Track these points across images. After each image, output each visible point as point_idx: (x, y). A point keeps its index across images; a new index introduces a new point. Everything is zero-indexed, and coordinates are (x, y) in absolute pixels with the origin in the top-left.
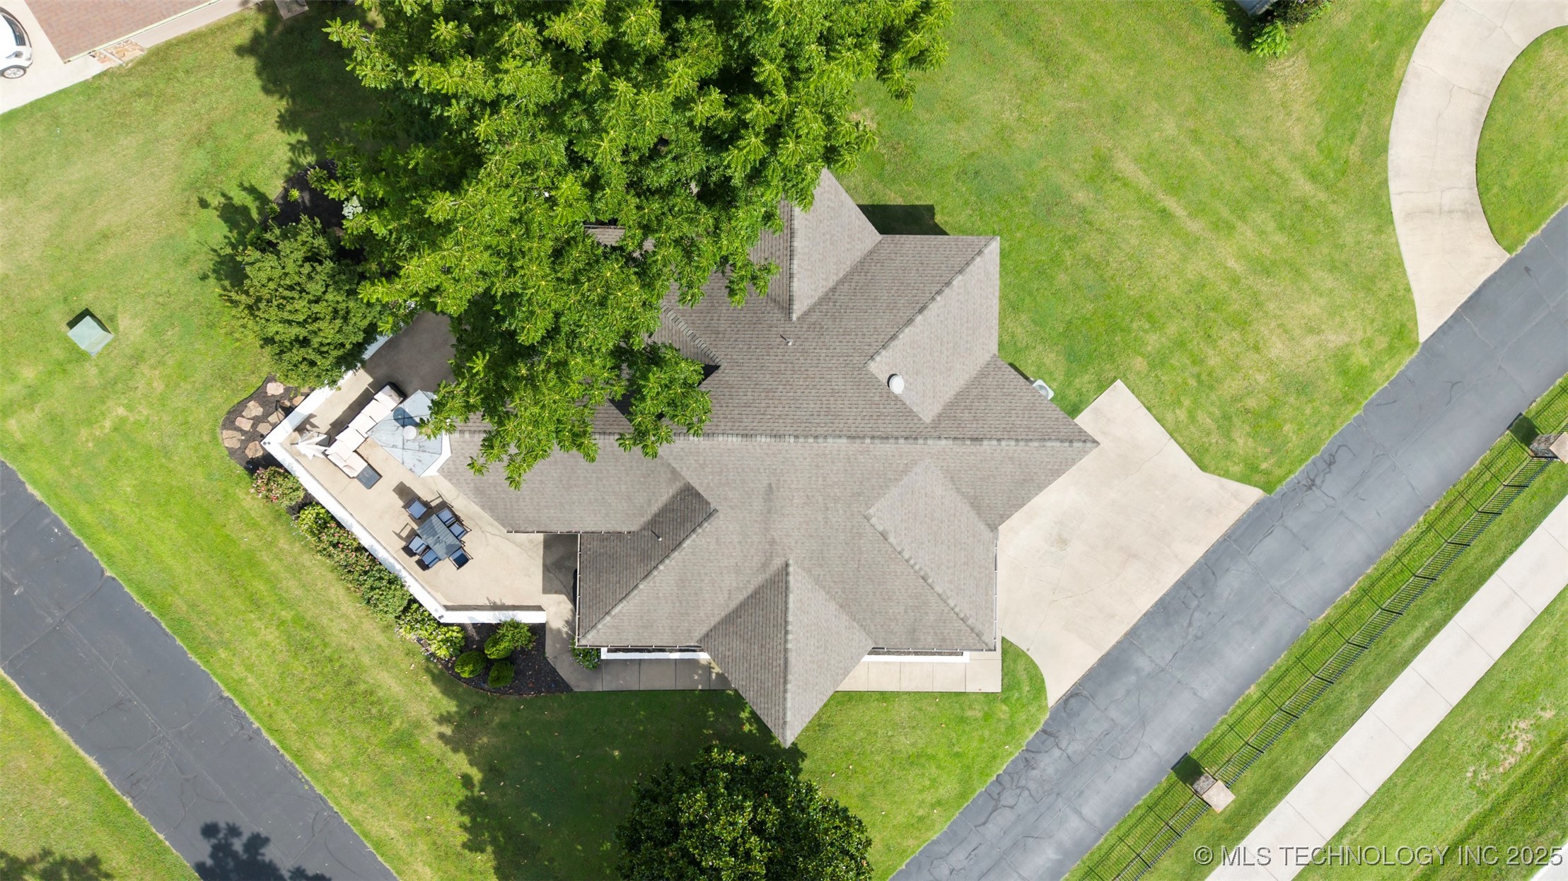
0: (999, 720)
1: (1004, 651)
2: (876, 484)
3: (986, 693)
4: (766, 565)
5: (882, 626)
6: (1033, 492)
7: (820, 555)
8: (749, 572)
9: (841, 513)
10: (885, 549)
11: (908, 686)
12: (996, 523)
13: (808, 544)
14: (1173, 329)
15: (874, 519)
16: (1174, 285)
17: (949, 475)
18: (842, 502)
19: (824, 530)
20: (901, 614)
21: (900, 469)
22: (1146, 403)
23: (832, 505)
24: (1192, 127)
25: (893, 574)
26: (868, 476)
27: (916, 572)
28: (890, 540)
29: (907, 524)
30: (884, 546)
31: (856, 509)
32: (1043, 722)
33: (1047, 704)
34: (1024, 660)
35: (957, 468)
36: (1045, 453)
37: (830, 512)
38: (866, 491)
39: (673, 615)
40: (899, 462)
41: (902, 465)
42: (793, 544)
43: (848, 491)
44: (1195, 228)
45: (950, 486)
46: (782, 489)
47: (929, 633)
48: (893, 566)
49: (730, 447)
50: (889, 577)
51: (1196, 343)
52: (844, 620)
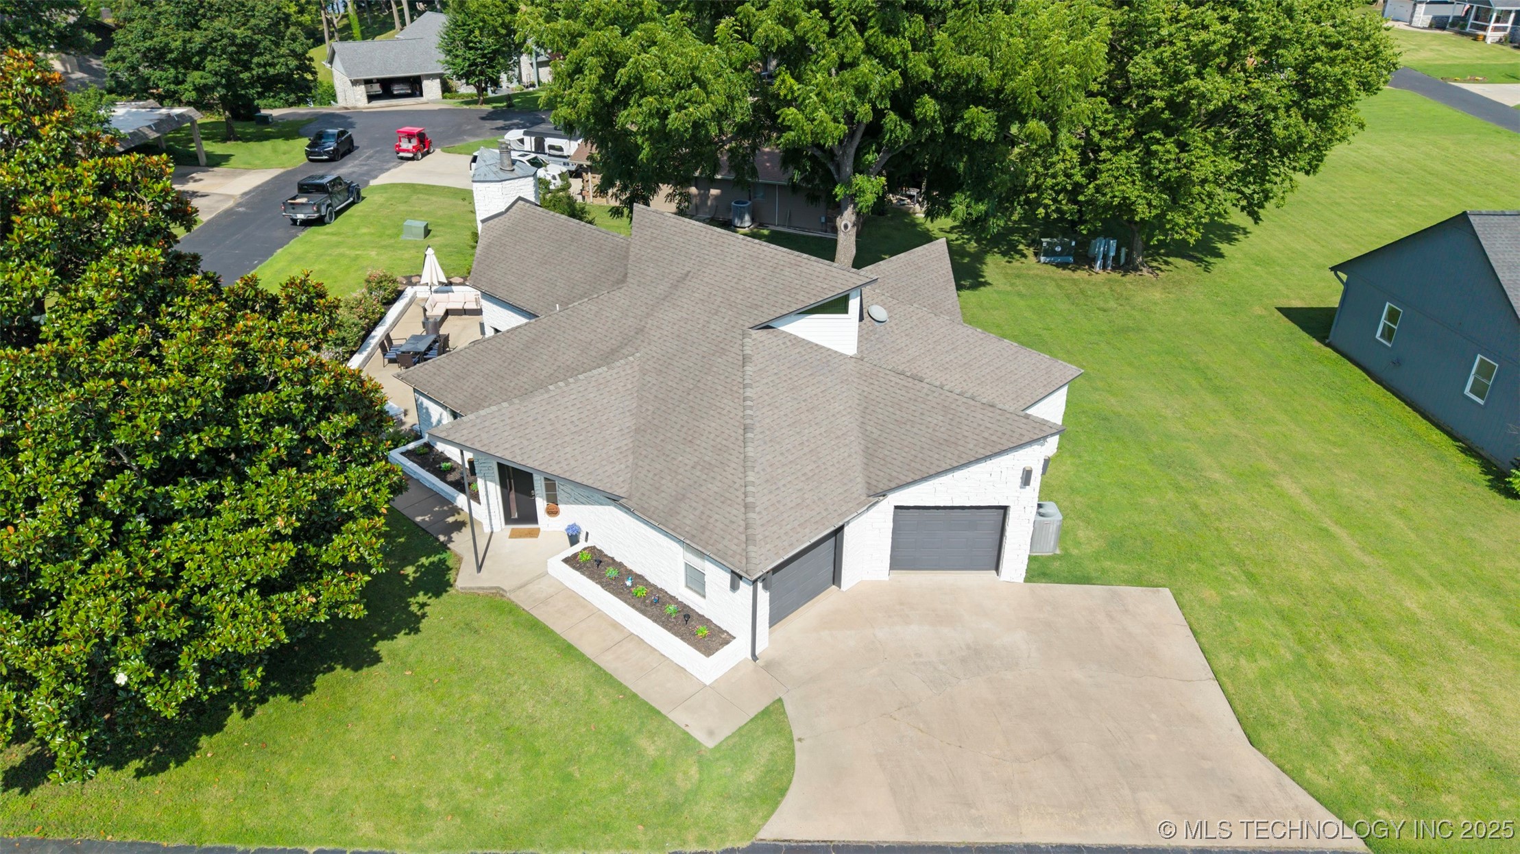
0: (671, 782)
1: (766, 712)
2: (781, 301)
3: (689, 736)
4: (613, 351)
5: (655, 475)
6: (948, 461)
7: (669, 361)
8: (594, 354)
9: (726, 321)
10: (734, 377)
11: (607, 662)
12: (881, 486)
13: (668, 344)
14: (1282, 601)
15: (750, 340)
16: (1305, 576)
17: (865, 405)
18: (735, 310)
19: (695, 334)
20: (687, 468)
21: (814, 292)
22: (1195, 627)
23: (724, 310)
24: (1400, 506)
25: (719, 410)
26: (780, 291)
27: (743, 417)
28: (747, 368)
29: (777, 381)
30: (736, 373)
31: (741, 322)
32: (728, 845)
33: (760, 827)
34: (783, 742)
35: (878, 399)
36: (990, 414)
37: (716, 317)
38: (765, 306)
39: (491, 374)
40: (819, 284)
41: (819, 289)
42: (656, 339)
43: (750, 300)
44: (1367, 559)
45: (857, 417)
46: (695, 280)
47: (695, 509)
48: (726, 401)
49: (688, 229)
50: (712, 412)
51: (1313, 629)
52: (625, 442)
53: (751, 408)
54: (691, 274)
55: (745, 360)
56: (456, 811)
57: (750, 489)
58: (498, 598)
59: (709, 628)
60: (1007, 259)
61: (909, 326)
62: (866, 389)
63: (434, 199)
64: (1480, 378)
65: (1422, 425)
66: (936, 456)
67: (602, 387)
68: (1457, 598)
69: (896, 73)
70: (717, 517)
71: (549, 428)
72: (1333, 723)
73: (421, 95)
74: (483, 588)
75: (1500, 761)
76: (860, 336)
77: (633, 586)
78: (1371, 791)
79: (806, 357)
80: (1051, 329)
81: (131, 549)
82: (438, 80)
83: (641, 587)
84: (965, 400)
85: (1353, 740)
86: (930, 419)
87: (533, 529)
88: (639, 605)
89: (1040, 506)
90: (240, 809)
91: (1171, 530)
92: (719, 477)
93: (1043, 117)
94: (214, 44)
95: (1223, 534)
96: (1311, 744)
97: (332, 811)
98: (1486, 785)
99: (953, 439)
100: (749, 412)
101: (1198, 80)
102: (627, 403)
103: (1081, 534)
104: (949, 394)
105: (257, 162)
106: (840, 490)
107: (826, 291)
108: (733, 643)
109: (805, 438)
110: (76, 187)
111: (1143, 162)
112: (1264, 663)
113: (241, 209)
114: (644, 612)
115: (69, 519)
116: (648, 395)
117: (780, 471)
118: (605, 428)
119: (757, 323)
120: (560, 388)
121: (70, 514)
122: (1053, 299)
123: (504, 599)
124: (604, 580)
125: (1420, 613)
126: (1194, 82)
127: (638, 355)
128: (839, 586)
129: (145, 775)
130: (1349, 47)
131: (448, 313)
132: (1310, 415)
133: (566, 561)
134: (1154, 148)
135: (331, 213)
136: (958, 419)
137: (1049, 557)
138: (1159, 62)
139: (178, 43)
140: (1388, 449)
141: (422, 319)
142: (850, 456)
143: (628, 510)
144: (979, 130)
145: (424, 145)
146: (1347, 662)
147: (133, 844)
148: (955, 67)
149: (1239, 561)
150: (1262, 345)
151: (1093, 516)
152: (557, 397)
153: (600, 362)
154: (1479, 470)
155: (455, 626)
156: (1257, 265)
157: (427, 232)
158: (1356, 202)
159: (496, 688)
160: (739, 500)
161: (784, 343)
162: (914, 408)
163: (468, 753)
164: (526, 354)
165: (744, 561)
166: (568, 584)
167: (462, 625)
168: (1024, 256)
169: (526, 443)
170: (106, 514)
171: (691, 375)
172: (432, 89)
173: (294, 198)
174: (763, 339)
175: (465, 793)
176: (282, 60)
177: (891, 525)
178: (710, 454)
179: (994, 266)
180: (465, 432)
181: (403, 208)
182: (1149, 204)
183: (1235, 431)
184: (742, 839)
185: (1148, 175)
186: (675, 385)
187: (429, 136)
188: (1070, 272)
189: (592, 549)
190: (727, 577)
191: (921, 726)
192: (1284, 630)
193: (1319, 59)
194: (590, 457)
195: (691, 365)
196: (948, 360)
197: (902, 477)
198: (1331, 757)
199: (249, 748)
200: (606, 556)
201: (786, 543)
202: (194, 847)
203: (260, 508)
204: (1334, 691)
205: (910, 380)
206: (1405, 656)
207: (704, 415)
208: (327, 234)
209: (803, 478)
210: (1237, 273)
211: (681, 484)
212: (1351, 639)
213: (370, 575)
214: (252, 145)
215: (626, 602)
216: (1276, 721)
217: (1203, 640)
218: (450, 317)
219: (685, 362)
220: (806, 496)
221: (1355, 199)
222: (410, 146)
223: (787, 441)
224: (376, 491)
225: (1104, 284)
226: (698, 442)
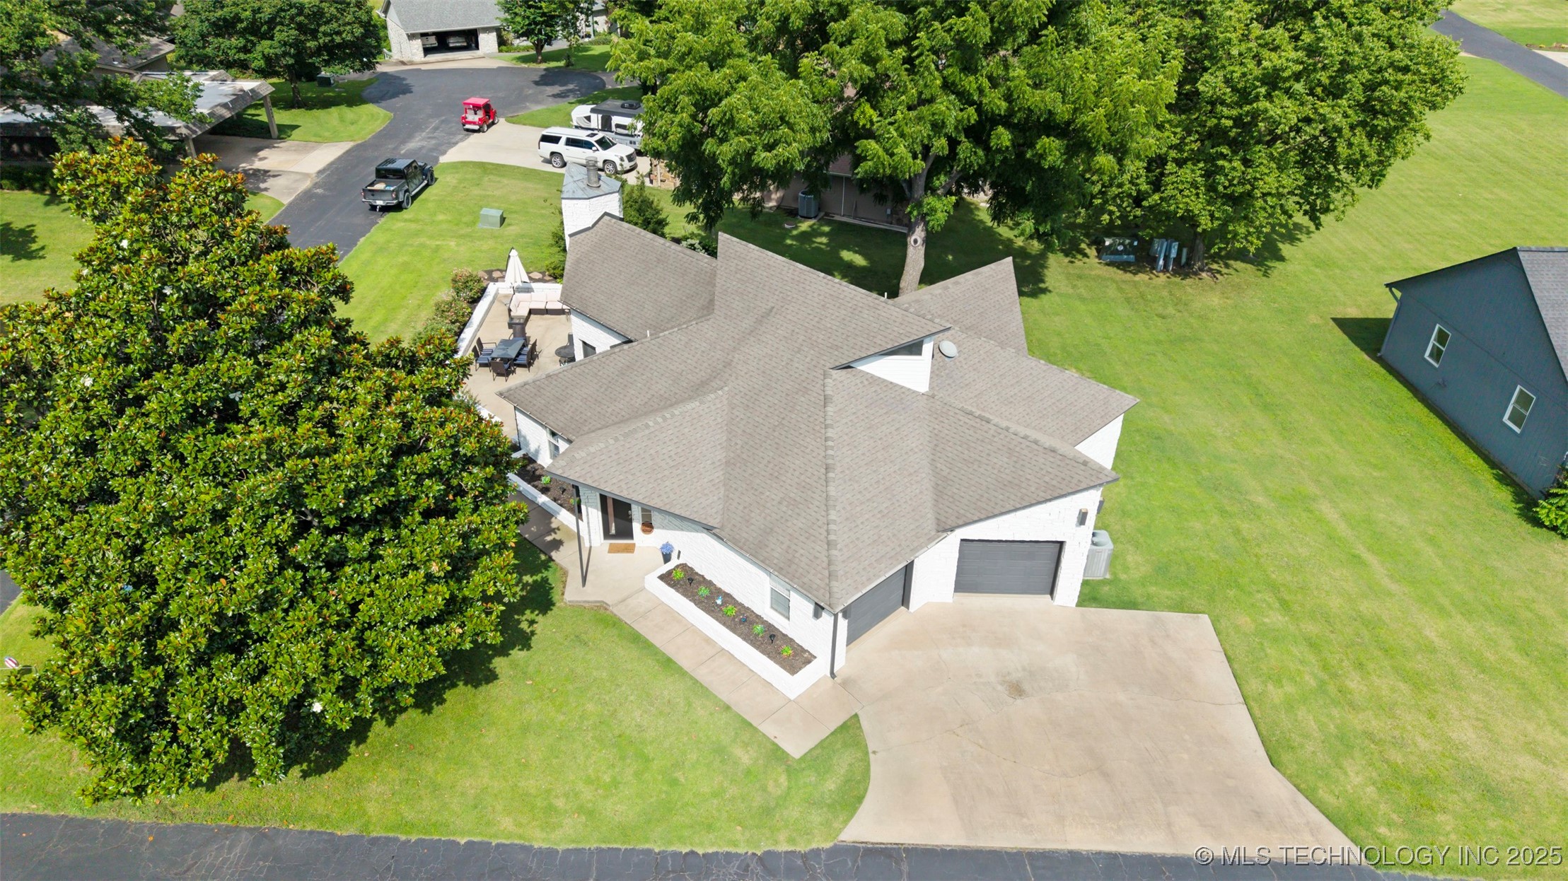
0: (764, 789)
1: (844, 727)
2: (859, 343)
3: (778, 748)
4: (703, 384)
5: (745, 508)
6: (1012, 502)
7: (755, 396)
8: (685, 385)
9: (808, 360)
10: (816, 417)
11: (702, 675)
12: (949, 522)
13: (754, 380)
14: (1311, 628)
15: (830, 381)
16: (1335, 603)
17: (935, 442)
18: (816, 349)
19: (778, 371)
20: (774, 503)
21: (891, 337)
22: (1230, 653)
23: (806, 349)
24: (1431, 532)
25: (803, 449)
26: (859, 333)
27: (825, 457)
28: (828, 409)
29: (856, 421)
30: (818, 412)
31: (822, 362)
32: (814, 846)
33: (841, 830)
34: (859, 755)
35: (948, 438)
36: (1052, 460)
37: (798, 355)
38: (845, 347)
39: (590, 399)
40: (896, 329)
41: (896, 334)
42: (743, 374)
43: (831, 340)
44: (1393, 587)
45: (928, 454)
46: (778, 316)
47: (782, 543)
48: (808, 440)
49: (771, 263)
50: (796, 450)
51: (1337, 657)
52: (717, 475)
53: (832, 448)
54: (775, 310)
55: (826, 400)
56: (581, 810)
57: (832, 527)
58: (602, 611)
59: (793, 649)
60: (1069, 259)
61: (977, 360)
62: (937, 427)
63: (505, 181)
64: (1518, 408)
65: (1461, 449)
66: (1001, 497)
67: (695, 421)
68: (1474, 627)
69: (971, 110)
70: (802, 551)
71: (650, 463)
72: (1347, 746)
73: (477, 48)
74: (588, 602)
75: (1493, 784)
76: (932, 372)
77: (722, 605)
78: (1375, 810)
79: (882, 395)
80: (1110, 338)
81: (315, 593)
82: (495, 34)
83: (730, 607)
84: (1028, 443)
85: (1364, 762)
86: (995, 460)
87: (629, 545)
88: (729, 623)
89: (1094, 535)
90: (398, 803)
91: (1213, 556)
92: (804, 514)
93: (1109, 149)
94: (283, 14)
95: (1262, 560)
96: (1325, 766)
97: (476, 807)
98: (1479, 806)
99: (1016, 482)
100: (830, 452)
101: (1268, 104)
102: (718, 436)
103: (1129, 558)
104: (1014, 437)
105: (327, 134)
106: (912, 527)
107: (902, 336)
108: (814, 662)
109: (881, 476)
110: (263, 281)
111: (1208, 175)
112: (1290, 688)
113: (319, 191)
114: (733, 630)
115: (269, 573)
116: (736, 429)
117: (858, 509)
118: (699, 462)
119: (838, 364)
120: (658, 423)
121: (271, 569)
122: (1113, 304)
123: (608, 612)
124: (697, 597)
125: (1438, 642)
126: (1263, 104)
127: (726, 389)
128: (908, 608)
129: (310, 775)
130: (1417, 72)
131: (531, 312)
132: (1355, 435)
133: (662, 577)
134: (1220, 163)
135: (408, 198)
136: (1022, 462)
137: (1099, 581)
138: (1227, 81)
139: (247, 13)
140: (1427, 472)
141: (507, 319)
142: (921, 492)
143: (720, 538)
144: (1050, 158)
145: (489, 115)
146: (1365, 689)
147: (311, 832)
148: (1029, 103)
149: (1274, 588)
150: (1314, 358)
151: (1141, 540)
152: (657, 433)
153: (691, 394)
154: (1510, 498)
155: (566, 637)
156: (1317, 266)
157: (503, 220)
158: (1422, 194)
159: (607, 699)
160: (822, 537)
161: (862, 382)
162: (981, 448)
163: (588, 757)
164: (621, 380)
165: (828, 595)
166: (663, 599)
167: (572, 637)
168: (1086, 255)
169: (631, 477)
170: (299, 567)
171: (777, 412)
172: (488, 42)
173: (372, 184)
174: (842, 378)
175: (587, 794)
176: (348, 28)
177: (957, 555)
178: (795, 491)
179: (1056, 268)
180: (578, 469)
181: (476, 191)
182: (1212, 216)
183: (1281, 452)
184: (826, 840)
185: (1211, 188)
186: (761, 421)
187: (494, 107)
188: (1131, 275)
189: (684, 567)
190: (811, 607)
191: (981, 742)
192: (1311, 658)
193: (1386, 82)
194: (687, 490)
195: (776, 402)
196: (1012, 393)
197: (969, 515)
198: (1342, 778)
199: (399, 749)
200: (697, 574)
201: (864, 578)
202: (363, 836)
203: (418, 556)
204: (1350, 717)
205: (978, 420)
206: (1419, 683)
207: (789, 453)
208: (406, 221)
209: (879, 516)
210: (1296, 276)
211: (769, 518)
212: (1371, 666)
213: (504, 604)
214: (315, 112)
215: (717, 620)
216: (1296, 744)
217: (1236, 666)
218: (532, 316)
219: (771, 399)
220: (882, 533)
221: (1422, 191)
222: (476, 118)
223: (865, 480)
224: (504, 527)
225: (1164, 287)
226: (784, 478)
